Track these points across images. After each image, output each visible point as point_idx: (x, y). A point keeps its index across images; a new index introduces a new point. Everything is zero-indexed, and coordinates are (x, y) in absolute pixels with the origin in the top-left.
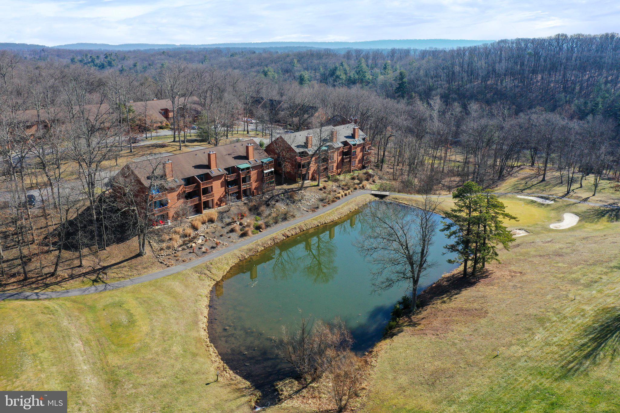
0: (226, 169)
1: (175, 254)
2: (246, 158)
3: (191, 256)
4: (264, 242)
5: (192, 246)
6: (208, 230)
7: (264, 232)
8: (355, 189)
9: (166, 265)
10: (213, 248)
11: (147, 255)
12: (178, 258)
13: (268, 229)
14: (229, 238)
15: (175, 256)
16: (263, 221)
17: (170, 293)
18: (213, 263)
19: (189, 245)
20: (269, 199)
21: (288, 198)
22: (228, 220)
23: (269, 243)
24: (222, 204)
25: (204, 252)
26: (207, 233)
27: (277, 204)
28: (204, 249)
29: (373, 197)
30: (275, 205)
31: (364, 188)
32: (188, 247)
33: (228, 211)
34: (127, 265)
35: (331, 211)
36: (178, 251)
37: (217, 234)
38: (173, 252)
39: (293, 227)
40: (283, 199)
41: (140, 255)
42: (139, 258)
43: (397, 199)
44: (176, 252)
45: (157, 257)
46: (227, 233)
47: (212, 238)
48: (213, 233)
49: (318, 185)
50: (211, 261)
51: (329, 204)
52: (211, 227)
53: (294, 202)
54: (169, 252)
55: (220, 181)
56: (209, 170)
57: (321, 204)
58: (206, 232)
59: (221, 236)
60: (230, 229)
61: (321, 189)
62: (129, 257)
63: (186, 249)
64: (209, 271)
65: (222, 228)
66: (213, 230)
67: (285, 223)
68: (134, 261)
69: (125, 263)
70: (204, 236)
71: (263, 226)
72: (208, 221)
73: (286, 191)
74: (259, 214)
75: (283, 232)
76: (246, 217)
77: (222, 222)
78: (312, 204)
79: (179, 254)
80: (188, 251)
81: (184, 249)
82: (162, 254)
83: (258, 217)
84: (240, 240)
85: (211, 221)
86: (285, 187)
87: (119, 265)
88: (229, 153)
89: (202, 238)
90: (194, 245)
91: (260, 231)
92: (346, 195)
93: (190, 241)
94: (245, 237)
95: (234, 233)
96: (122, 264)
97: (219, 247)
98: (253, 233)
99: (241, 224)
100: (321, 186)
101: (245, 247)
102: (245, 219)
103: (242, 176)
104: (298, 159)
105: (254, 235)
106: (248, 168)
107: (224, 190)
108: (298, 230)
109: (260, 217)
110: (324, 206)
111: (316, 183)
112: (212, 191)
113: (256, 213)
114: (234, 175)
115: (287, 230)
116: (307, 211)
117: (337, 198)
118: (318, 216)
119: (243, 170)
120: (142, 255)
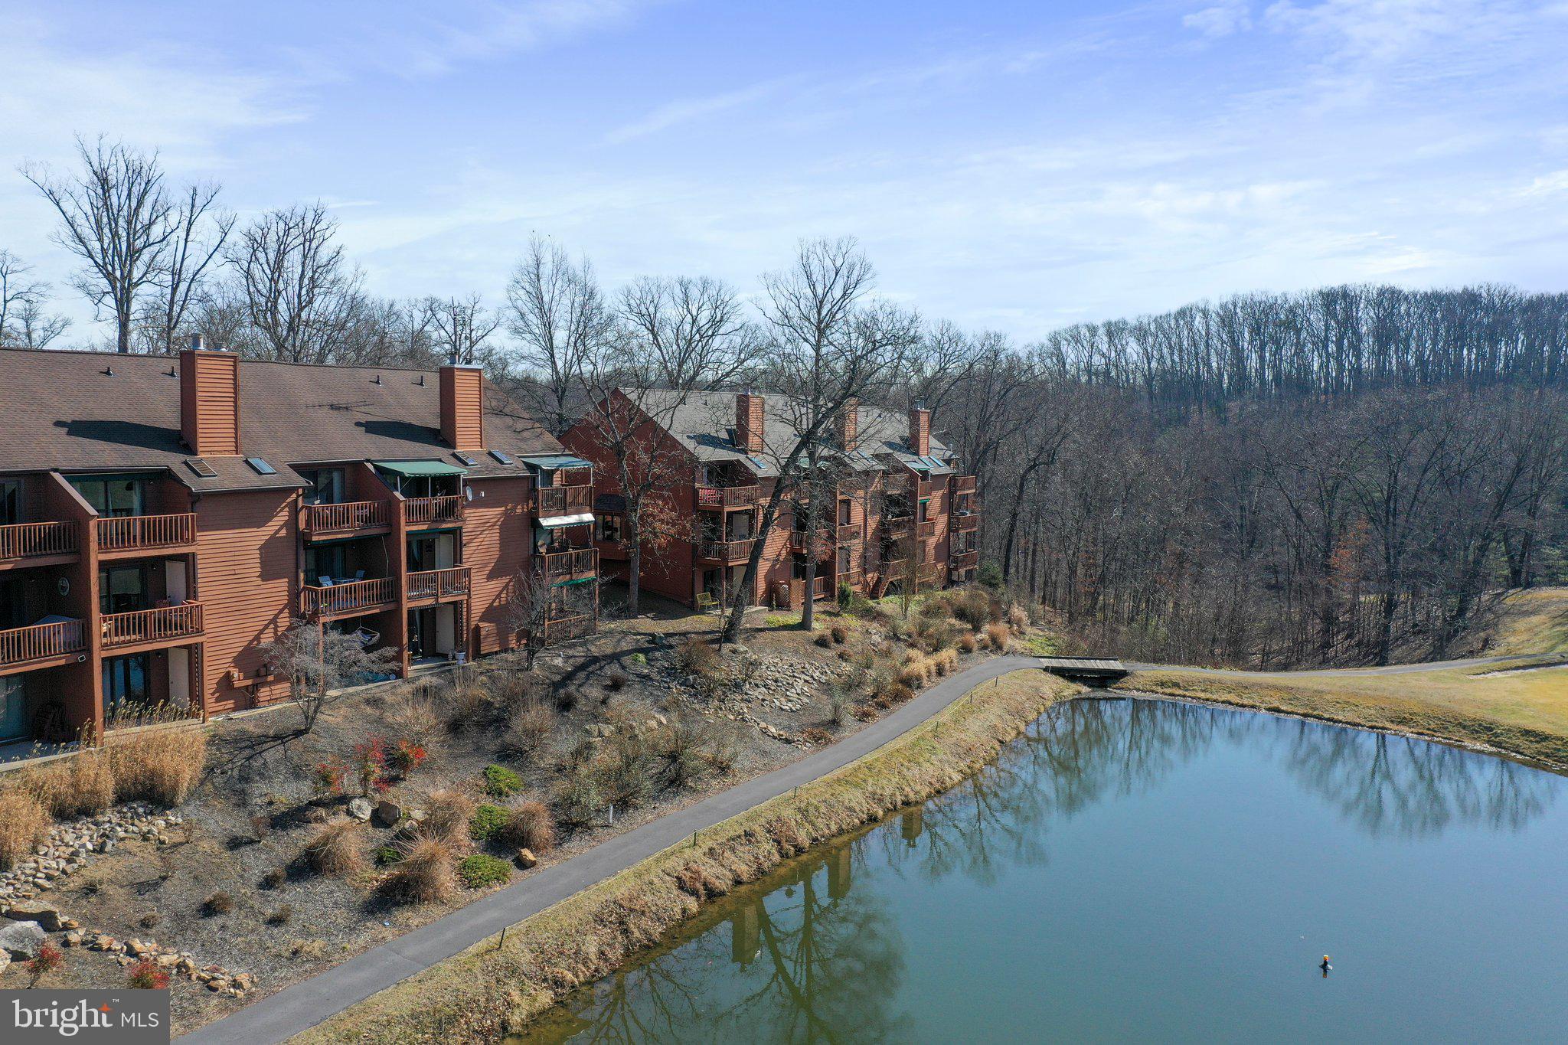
2: (440, 436)
4: (550, 946)
6: (100, 870)
7: (549, 866)
13: (578, 846)
14: (276, 921)
16: (536, 792)
20: (569, 677)
21: (670, 672)
22: (287, 793)
23: (591, 948)
24: (264, 693)
26: (87, 891)
27: (616, 699)
30: (603, 703)
31: (1000, 648)
33: (298, 733)
37: (181, 893)
40: (646, 677)
46: (269, 883)
47: (120, 931)
48: (142, 888)
49: (804, 625)
52: (133, 845)
56: (182, 457)
57: (845, 707)
58: (74, 884)
59: (209, 910)
60: (291, 856)
65: (235, 844)
67: (676, 810)
70: (49, 919)
71: (543, 828)
72: (122, 798)
73: (655, 643)
74: (509, 755)
75: (676, 864)
76: (427, 768)
78: (805, 708)
83: (505, 773)
84: (363, 939)
85: (148, 795)
86: (647, 624)
88: (343, 402)
89: (26, 935)
91: (522, 864)
94: (403, 915)
95: (321, 887)
98: (469, 878)
99: (382, 818)
100: (820, 627)
101: (402, 999)
102: (415, 781)
103: (408, 523)
104: (706, 493)
105: (480, 893)
106: (447, 484)
107: (284, 598)
108: (767, 846)
109: (520, 769)
110: (864, 717)
111: (795, 618)
112: (191, 592)
113: (493, 746)
114: (361, 508)
115: (699, 853)
116: (788, 741)
117: (909, 684)
118: (855, 764)
119: (417, 486)
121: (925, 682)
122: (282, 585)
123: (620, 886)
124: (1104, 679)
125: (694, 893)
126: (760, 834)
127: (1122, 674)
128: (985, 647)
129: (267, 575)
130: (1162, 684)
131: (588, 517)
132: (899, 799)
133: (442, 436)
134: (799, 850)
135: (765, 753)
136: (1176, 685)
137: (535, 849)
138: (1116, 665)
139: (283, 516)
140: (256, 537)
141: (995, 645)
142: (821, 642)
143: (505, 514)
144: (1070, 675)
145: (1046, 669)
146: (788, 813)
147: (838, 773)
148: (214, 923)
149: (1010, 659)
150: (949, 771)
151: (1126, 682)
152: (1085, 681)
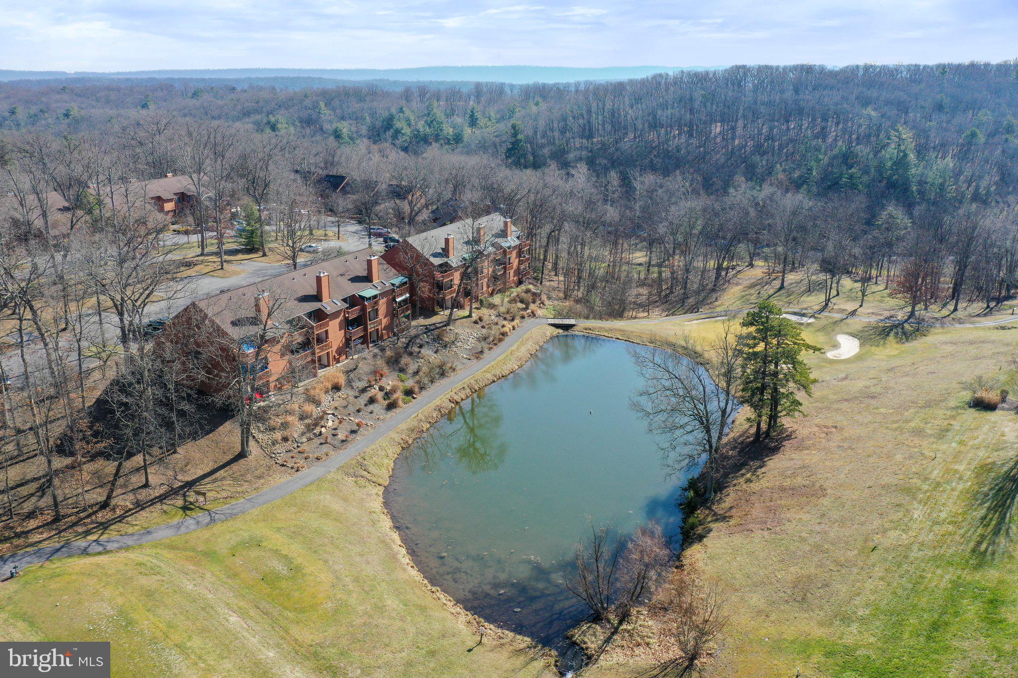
0: (345, 300)
1: (299, 449)
2: (368, 279)
3: (325, 448)
4: (427, 415)
5: (321, 432)
6: (336, 404)
7: (421, 397)
8: (523, 317)
9: (292, 468)
10: (353, 432)
11: (254, 455)
12: (306, 455)
13: (424, 393)
14: (371, 413)
15: (299, 452)
16: (411, 380)
17: (326, 514)
18: (366, 458)
19: (317, 431)
20: (408, 344)
21: (434, 340)
22: (362, 384)
23: (435, 416)
24: (341, 359)
25: (343, 441)
26: (336, 408)
27: (423, 351)
28: (341, 436)
29: (553, 328)
30: (419, 352)
31: (535, 316)
32: (314, 434)
34: (226, 474)
35: (504, 356)
36: (301, 443)
37: (351, 409)
38: (295, 445)
39: (459, 386)
40: (428, 342)
41: (242, 455)
42: (242, 461)
43: (590, 329)
44: (299, 444)
45: (271, 457)
46: (366, 405)
47: (346, 416)
48: (345, 407)
49: (470, 316)
50: (362, 455)
51: (496, 344)
52: (338, 398)
53: (446, 346)
54: (288, 445)
55: (338, 321)
56: (320, 303)
57: (485, 345)
58: (333, 407)
59: (359, 411)
60: (367, 399)
61: (476, 322)
62: (224, 461)
63: (313, 439)
64: (365, 470)
65: (356, 397)
66: (345, 403)
67: (444, 382)
68: (235, 467)
69: (221, 473)
70: (333, 414)
71: (416, 389)
72: (332, 389)
73: (428, 330)
74: (402, 370)
75: (448, 396)
76: (386, 376)
77: (353, 388)
78: (473, 347)
79: (304, 447)
80: (317, 441)
81: (309, 439)
82: (279, 451)
83: (402, 375)
84: (389, 416)
85: (336, 388)
86: (422, 321)
87: (214, 477)
88: (341, 272)
89: (331, 418)
90: (323, 430)
91: (414, 398)
92: (514, 328)
93: (316, 425)
94: (394, 410)
95: (376, 405)
96: (217, 475)
97: (361, 429)
98: (405, 402)
99: (381, 389)
100: (475, 316)
101: (403, 426)
102: (384, 379)
103: (369, 308)
104: (438, 276)
105: (407, 405)
106: (375, 297)
107: (343, 335)
108: (468, 390)
109: (405, 374)
110: (490, 349)
111: (467, 313)
112: (327, 338)
113: (397, 369)
114: (357, 308)
115: (453, 393)
116: (469, 359)
117: (504, 334)
118: (488, 366)
119: (369, 299)
120: (246, 457)
121: (509, 334)
122: (343, 331)
123: (437, 402)
124: (567, 327)
125: (453, 402)
127: (574, 325)
128: (530, 316)
129: (340, 330)
131: (408, 295)
132: (501, 375)
134: (476, 391)
135: (464, 364)
137: (416, 394)
138: (572, 322)
139: (342, 314)
141: (533, 314)
143: (387, 301)
144: (557, 326)
145: (549, 324)
147: (484, 369)
148: (361, 413)
149: (538, 320)
150: (514, 365)
151: (575, 328)
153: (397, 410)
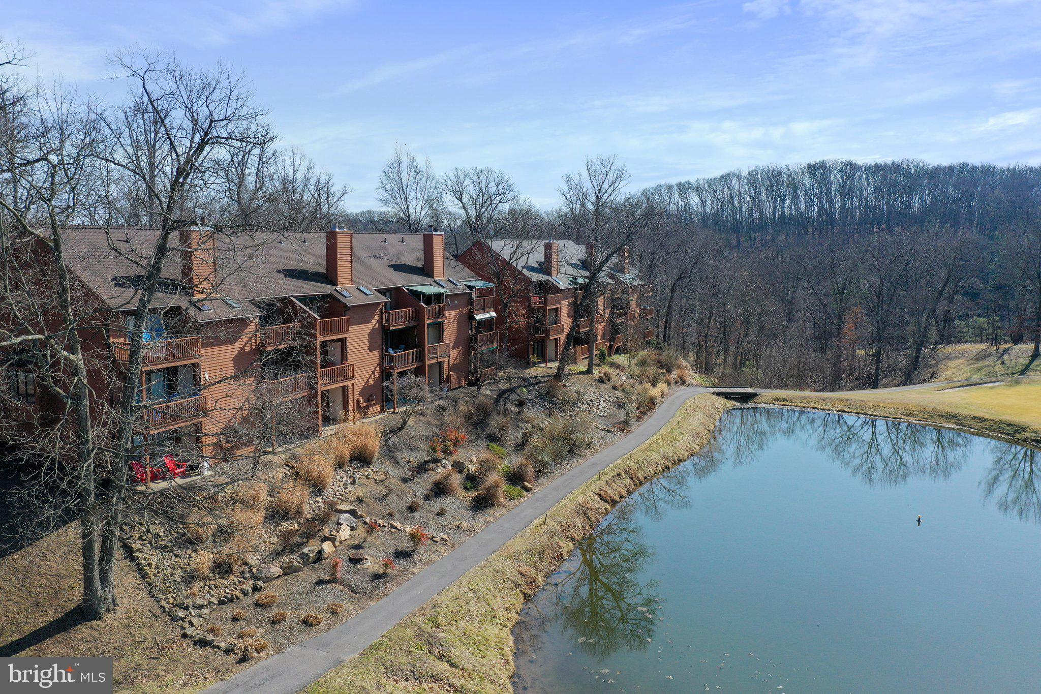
0: (383, 292)
1: (258, 596)
3: (329, 595)
4: (563, 524)
5: (320, 552)
6: (360, 492)
7: (542, 489)
8: (669, 383)
9: (228, 651)
10: (401, 555)
11: (120, 611)
12: (275, 611)
13: (544, 482)
14: (440, 514)
15: (257, 604)
16: (515, 456)
18: (441, 620)
19: (310, 549)
20: (498, 400)
21: (542, 398)
23: (579, 524)
24: (371, 410)
25: (376, 577)
26: (360, 500)
27: (525, 411)
28: (372, 564)
29: (722, 398)
30: (519, 413)
31: (685, 382)
32: (304, 556)
36: (268, 580)
37: (395, 503)
38: (248, 586)
39: (608, 472)
40: (531, 400)
41: (86, 611)
42: (83, 631)
44: (260, 584)
45: (173, 619)
46: (427, 498)
47: (383, 518)
48: (381, 499)
49: (590, 372)
50: (429, 612)
51: (645, 414)
52: (365, 481)
53: (564, 408)
54: (227, 585)
56: (333, 287)
57: (627, 413)
58: (352, 498)
59: (412, 508)
60: (429, 485)
63: (298, 570)
64: (442, 657)
65: (405, 481)
66: (381, 491)
67: (578, 463)
70: (353, 513)
71: (530, 471)
72: (351, 461)
73: (527, 384)
74: (493, 438)
76: (465, 444)
77: (396, 463)
78: (610, 415)
79: (274, 590)
80: (308, 576)
81: (289, 571)
82: (200, 601)
83: (497, 447)
84: (482, 522)
85: (361, 458)
88: (376, 254)
89: (347, 519)
90: (327, 547)
91: (527, 490)
92: (663, 395)
93: (309, 535)
94: (491, 511)
95: (449, 499)
97: (421, 549)
98: (511, 496)
99: (458, 468)
100: (597, 373)
101: (519, 544)
102: (461, 451)
103: (428, 319)
104: (535, 300)
105: (516, 502)
106: (439, 297)
107: (377, 361)
108: (628, 481)
109: (500, 445)
110: (639, 419)
111: (583, 368)
112: (344, 357)
113: (484, 435)
114: (405, 311)
115: (603, 483)
116: (610, 432)
117: (651, 402)
118: (648, 442)
119: (428, 299)
120: (97, 616)
121: (660, 400)
122: (376, 353)
123: (577, 498)
124: (745, 398)
125: (607, 501)
126: (623, 474)
127: (755, 395)
128: (677, 382)
129: (371, 349)
130: (778, 400)
131: (494, 314)
132: (676, 458)
133: (426, 270)
134: (641, 482)
135: (603, 438)
136: (785, 400)
137: (530, 482)
138: (750, 390)
139: (376, 318)
140: (367, 328)
141: (682, 381)
142: (601, 381)
143: (459, 314)
144: (727, 396)
145: (714, 393)
146: (631, 464)
147: (643, 446)
148: (417, 515)
149: (691, 389)
150: (693, 445)
151: (757, 399)
152: (735, 399)
153: (497, 512)
